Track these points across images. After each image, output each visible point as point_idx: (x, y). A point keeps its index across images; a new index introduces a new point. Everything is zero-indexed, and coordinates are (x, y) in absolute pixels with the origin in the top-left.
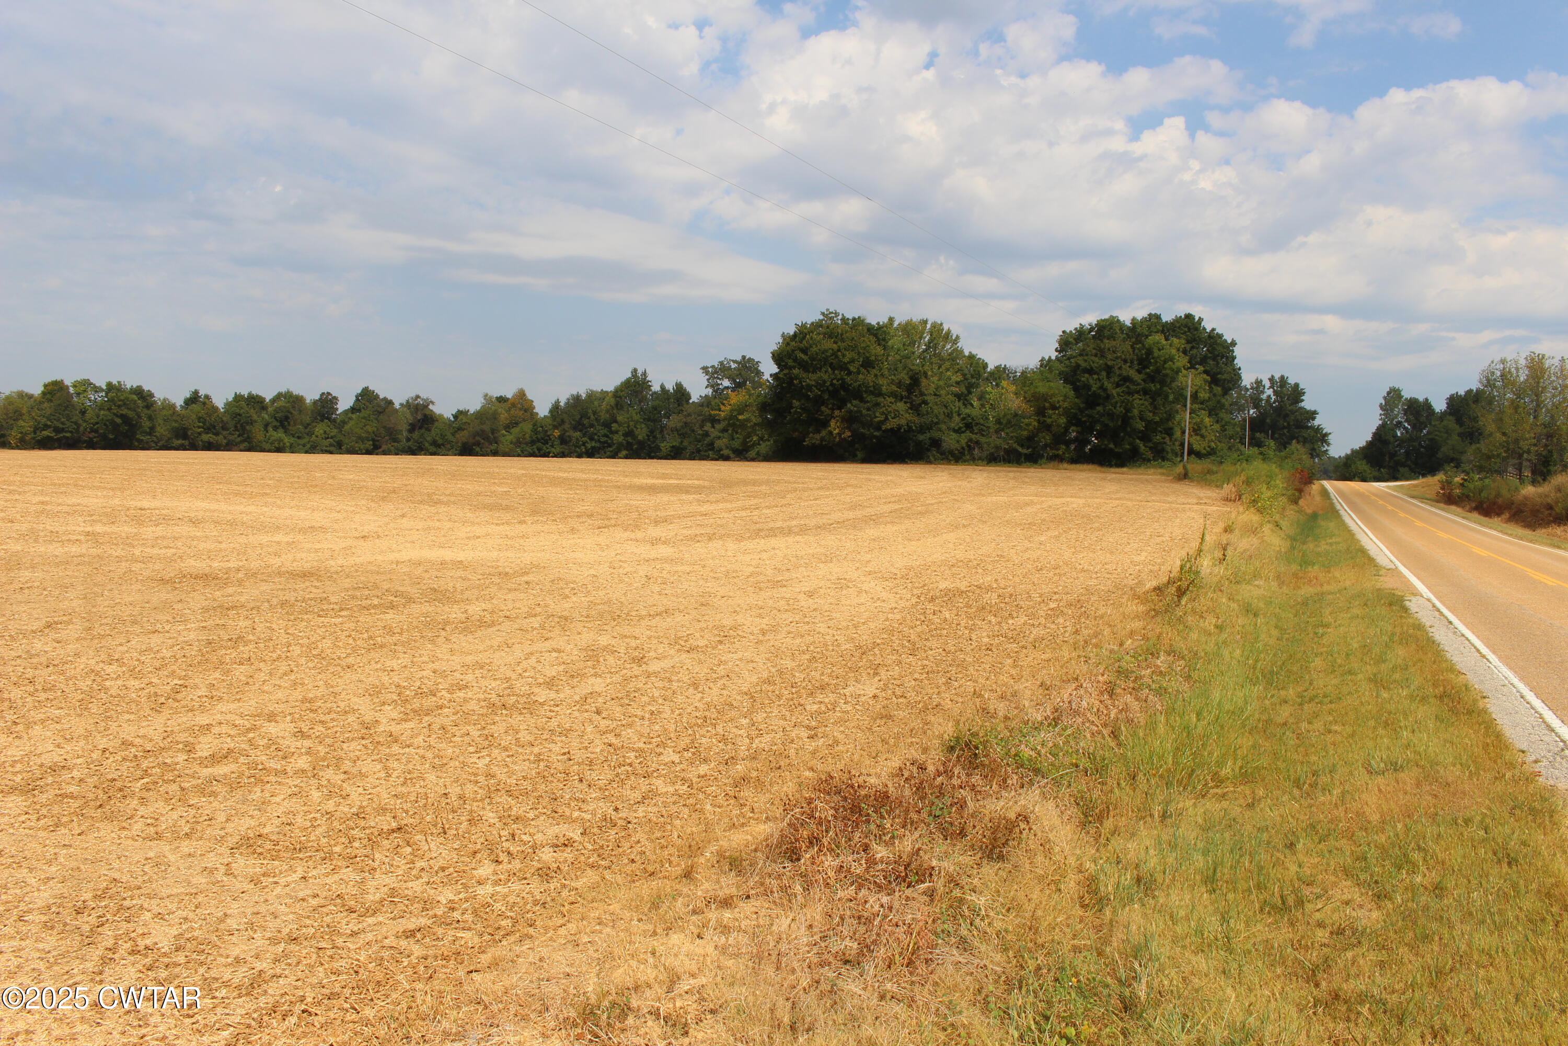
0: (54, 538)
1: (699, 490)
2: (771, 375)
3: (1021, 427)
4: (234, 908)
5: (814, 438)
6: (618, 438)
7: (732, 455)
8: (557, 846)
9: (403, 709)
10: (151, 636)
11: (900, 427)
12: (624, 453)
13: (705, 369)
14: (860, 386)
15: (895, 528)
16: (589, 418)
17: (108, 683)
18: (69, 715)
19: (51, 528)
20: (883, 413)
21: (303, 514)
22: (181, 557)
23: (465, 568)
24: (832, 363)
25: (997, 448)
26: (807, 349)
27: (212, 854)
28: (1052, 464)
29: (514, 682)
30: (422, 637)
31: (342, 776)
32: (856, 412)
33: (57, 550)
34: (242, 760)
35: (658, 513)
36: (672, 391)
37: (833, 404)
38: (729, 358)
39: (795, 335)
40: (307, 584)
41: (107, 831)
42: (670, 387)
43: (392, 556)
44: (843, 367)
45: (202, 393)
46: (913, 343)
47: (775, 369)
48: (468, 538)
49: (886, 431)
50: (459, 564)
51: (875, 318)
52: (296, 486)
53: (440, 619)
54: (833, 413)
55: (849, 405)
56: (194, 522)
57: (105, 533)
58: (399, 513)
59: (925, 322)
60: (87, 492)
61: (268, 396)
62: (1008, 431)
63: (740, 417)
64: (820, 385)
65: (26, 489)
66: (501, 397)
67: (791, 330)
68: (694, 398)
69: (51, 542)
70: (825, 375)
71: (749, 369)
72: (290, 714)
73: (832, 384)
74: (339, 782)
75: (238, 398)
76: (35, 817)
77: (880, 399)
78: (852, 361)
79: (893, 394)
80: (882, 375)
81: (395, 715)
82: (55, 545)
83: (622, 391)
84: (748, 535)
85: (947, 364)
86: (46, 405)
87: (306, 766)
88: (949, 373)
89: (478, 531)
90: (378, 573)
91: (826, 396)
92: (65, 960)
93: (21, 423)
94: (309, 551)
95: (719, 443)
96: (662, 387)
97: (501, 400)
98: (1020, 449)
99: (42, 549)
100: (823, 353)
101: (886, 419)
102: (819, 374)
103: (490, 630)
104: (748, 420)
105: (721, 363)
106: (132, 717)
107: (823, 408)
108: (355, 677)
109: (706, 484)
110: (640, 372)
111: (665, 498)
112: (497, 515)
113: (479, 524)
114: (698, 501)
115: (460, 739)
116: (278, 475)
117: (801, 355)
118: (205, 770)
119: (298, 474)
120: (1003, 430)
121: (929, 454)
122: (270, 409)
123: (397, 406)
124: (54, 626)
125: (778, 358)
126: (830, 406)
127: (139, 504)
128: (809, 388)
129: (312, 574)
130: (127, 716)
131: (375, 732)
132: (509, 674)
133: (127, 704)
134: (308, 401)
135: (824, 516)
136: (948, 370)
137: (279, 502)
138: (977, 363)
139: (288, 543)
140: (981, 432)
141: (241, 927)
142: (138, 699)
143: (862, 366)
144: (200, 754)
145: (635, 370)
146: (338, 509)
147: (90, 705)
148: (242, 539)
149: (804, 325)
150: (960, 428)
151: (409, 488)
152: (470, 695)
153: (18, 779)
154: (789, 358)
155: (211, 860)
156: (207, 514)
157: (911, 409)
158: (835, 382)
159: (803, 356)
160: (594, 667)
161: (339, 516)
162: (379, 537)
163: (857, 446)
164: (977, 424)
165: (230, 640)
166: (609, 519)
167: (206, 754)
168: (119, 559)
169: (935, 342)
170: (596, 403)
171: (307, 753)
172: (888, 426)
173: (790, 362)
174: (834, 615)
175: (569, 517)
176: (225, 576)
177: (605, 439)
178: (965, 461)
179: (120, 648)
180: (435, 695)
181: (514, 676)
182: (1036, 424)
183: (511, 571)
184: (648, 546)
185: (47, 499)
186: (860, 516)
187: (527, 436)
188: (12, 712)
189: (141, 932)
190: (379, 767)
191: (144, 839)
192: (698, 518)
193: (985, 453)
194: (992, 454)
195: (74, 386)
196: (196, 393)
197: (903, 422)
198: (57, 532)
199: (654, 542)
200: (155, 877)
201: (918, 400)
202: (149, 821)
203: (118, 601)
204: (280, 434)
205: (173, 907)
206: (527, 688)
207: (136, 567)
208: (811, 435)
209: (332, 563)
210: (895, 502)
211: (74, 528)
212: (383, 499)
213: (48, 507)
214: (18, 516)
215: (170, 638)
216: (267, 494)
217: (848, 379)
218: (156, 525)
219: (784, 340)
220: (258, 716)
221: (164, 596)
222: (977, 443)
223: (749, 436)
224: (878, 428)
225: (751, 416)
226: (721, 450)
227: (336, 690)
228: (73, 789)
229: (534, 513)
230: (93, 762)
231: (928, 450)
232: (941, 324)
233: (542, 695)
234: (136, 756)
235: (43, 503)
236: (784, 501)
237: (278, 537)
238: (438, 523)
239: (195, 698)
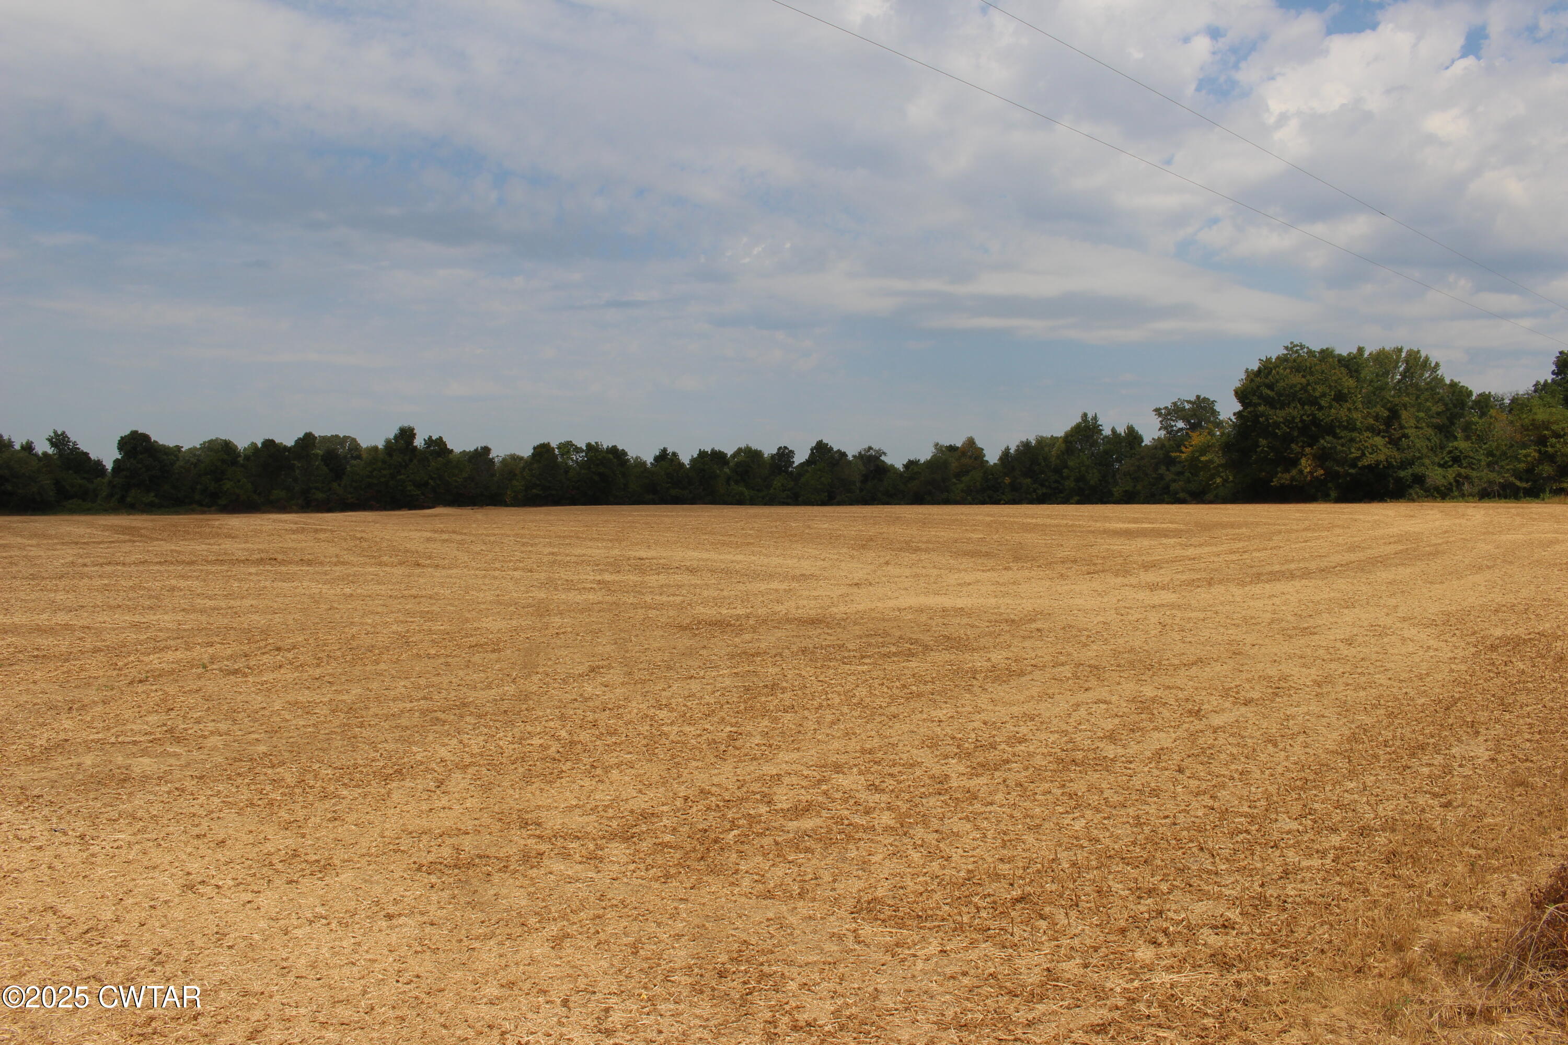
0: (570, 586)
1: (1177, 533)
2: (1234, 414)
3: (1516, 458)
4: (882, 982)
5: (1283, 478)
6: (1070, 484)
7: (1188, 498)
8: (1216, 927)
9: (969, 763)
10: (688, 681)
11: (1378, 463)
12: (1076, 498)
13: (1158, 411)
14: (1332, 420)
15: (1408, 570)
16: (1039, 464)
17: (665, 728)
18: (639, 760)
19: (566, 578)
20: (1359, 449)
21: (790, 562)
22: (689, 604)
23: (969, 615)
24: (1301, 398)
25: (1490, 482)
26: (1273, 384)
27: (832, 918)
28: (1557, 499)
29: (1073, 736)
30: (956, 686)
31: (936, 836)
32: (1331, 448)
33: (574, 597)
34: (824, 813)
35: (1144, 558)
36: (1123, 434)
37: (1304, 442)
38: (1182, 398)
39: (1259, 371)
40: (819, 631)
41: (715, 884)
42: (1121, 430)
43: (891, 603)
44: (1314, 402)
45: (670, 451)
46: (1386, 373)
47: (1238, 407)
48: (959, 585)
49: (1364, 467)
50: (960, 611)
51: (1344, 349)
52: (777, 535)
53: (966, 667)
54: (1303, 450)
55: (1322, 441)
56: (692, 571)
57: (614, 582)
58: (882, 560)
59: (1400, 350)
60: (590, 544)
61: (729, 451)
62: (1503, 463)
63: (1203, 459)
64: (1289, 422)
65: (537, 541)
66: (951, 446)
67: (1255, 366)
68: (1147, 441)
69: (569, 590)
70: (1294, 411)
71: (1204, 408)
72: (855, 765)
73: (1302, 421)
74: (934, 842)
75: (702, 454)
76: (642, 866)
77: (1355, 434)
78: (1324, 395)
79: (1370, 429)
80: (1356, 409)
81: (962, 769)
82: (574, 593)
83: (1072, 436)
84: (1248, 579)
85: (1427, 394)
86: (535, 466)
87: (892, 823)
88: (1428, 404)
89: (969, 578)
90: (883, 620)
91: (1296, 434)
92: (727, 1031)
93: (515, 483)
94: (808, 598)
95: (1174, 486)
96: (1114, 431)
97: (952, 449)
98: (1518, 483)
99: (563, 597)
100: (1291, 388)
101: (1363, 454)
102: (1288, 410)
103: (1023, 679)
104: (1211, 461)
105: (1175, 404)
106: (700, 764)
107: (1293, 446)
108: (905, 728)
109: (1182, 527)
110: (1090, 416)
111: (1146, 542)
112: (980, 561)
113: (965, 570)
114: (1181, 545)
115: (1043, 797)
116: (756, 525)
117: (1266, 391)
118: (790, 823)
119: (775, 524)
120: (1496, 463)
121: (1411, 491)
122: (731, 464)
123: (850, 457)
124: (597, 670)
125: (1242, 395)
126: (1300, 444)
127: (638, 554)
128: (1277, 425)
129: (820, 622)
130: (694, 764)
131: (951, 788)
132: (1064, 727)
133: (691, 750)
134: (766, 456)
135: (1323, 559)
136: (1427, 400)
137: (764, 551)
138: (1461, 392)
139: (785, 590)
140: (1470, 465)
141: (898, 1006)
142: (698, 745)
143: (1333, 400)
144: (779, 806)
145: (1085, 415)
146: (822, 557)
147: (656, 751)
148: (741, 587)
149: (1268, 360)
150: (1446, 462)
151: (885, 536)
152: (1032, 749)
153: (614, 824)
154: (1254, 395)
155: (833, 926)
156: (701, 563)
157: (1389, 443)
158: (1304, 417)
159: (1269, 392)
160: (1151, 721)
161: (826, 564)
162: (871, 584)
163: (1330, 485)
164: (1466, 457)
165: (766, 686)
166: (1095, 564)
167: (785, 806)
168: (635, 606)
169: (1412, 370)
170: (1046, 449)
171: (889, 809)
172: (1365, 462)
173: (1255, 400)
174: (1388, 666)
175: (1054, 563)
176: (739, 623)
177: (1056, 485)
178: (1453, 498)
179: (664, 693)
180: (995, 749)
181: (1070, 729)
182: (1536, 455)
183: (1016, 618)
184: (1148, 593)
185: (556, 550)
186: (1364, 558)
187: (978, 484)
188: (586, 755)
189: (794, 1005)
190: (969, 826)
191: (757, 897)
192: (1187, 562)
193: (1476, 490)
194: (1485, 489)
195: (559, 448)
196: (664, 451)
197: (1382, 457)
198: (572, 581)
199: (1153, 587)
200: (784, 941)
201: (1397, 435)
202: (756, 877)
203: (646, 646)
204: (741, 488)
205: (816, 976)
206: (1089, 741)
207: (652, 613)
208: (1280, 475)
209: (834, 610)
210: (1395, 542)
211: (585, 577)
212: (863, 547)
213: (559, 558)
214: (535, 567)
215: (707, 684)
216: (751, 544)
217: (1320, 415)
218: (658, 574)
219: (1248, 376)
220: (823, 766)
221: (688, 643)
222: (1467, 477)
223: (1212, 477)
224: (1353, 465)
225: (1215, 458)
226: (1177, 493)
227: (891, 741)
228: (668, 838)
229: (1017, 559)
230: (679, 810)
231: (1410, 487)
232: (1418, 352)
233: (1110, 751)
234: (718, 806)
235: (553, 554)
236: (1271, 544)
237: (775, 585)
238: (924, 571)
239: (753, 745)
